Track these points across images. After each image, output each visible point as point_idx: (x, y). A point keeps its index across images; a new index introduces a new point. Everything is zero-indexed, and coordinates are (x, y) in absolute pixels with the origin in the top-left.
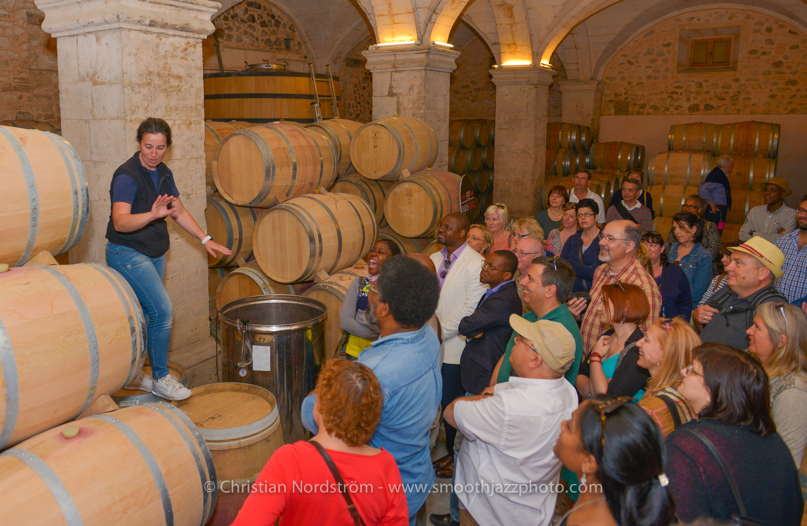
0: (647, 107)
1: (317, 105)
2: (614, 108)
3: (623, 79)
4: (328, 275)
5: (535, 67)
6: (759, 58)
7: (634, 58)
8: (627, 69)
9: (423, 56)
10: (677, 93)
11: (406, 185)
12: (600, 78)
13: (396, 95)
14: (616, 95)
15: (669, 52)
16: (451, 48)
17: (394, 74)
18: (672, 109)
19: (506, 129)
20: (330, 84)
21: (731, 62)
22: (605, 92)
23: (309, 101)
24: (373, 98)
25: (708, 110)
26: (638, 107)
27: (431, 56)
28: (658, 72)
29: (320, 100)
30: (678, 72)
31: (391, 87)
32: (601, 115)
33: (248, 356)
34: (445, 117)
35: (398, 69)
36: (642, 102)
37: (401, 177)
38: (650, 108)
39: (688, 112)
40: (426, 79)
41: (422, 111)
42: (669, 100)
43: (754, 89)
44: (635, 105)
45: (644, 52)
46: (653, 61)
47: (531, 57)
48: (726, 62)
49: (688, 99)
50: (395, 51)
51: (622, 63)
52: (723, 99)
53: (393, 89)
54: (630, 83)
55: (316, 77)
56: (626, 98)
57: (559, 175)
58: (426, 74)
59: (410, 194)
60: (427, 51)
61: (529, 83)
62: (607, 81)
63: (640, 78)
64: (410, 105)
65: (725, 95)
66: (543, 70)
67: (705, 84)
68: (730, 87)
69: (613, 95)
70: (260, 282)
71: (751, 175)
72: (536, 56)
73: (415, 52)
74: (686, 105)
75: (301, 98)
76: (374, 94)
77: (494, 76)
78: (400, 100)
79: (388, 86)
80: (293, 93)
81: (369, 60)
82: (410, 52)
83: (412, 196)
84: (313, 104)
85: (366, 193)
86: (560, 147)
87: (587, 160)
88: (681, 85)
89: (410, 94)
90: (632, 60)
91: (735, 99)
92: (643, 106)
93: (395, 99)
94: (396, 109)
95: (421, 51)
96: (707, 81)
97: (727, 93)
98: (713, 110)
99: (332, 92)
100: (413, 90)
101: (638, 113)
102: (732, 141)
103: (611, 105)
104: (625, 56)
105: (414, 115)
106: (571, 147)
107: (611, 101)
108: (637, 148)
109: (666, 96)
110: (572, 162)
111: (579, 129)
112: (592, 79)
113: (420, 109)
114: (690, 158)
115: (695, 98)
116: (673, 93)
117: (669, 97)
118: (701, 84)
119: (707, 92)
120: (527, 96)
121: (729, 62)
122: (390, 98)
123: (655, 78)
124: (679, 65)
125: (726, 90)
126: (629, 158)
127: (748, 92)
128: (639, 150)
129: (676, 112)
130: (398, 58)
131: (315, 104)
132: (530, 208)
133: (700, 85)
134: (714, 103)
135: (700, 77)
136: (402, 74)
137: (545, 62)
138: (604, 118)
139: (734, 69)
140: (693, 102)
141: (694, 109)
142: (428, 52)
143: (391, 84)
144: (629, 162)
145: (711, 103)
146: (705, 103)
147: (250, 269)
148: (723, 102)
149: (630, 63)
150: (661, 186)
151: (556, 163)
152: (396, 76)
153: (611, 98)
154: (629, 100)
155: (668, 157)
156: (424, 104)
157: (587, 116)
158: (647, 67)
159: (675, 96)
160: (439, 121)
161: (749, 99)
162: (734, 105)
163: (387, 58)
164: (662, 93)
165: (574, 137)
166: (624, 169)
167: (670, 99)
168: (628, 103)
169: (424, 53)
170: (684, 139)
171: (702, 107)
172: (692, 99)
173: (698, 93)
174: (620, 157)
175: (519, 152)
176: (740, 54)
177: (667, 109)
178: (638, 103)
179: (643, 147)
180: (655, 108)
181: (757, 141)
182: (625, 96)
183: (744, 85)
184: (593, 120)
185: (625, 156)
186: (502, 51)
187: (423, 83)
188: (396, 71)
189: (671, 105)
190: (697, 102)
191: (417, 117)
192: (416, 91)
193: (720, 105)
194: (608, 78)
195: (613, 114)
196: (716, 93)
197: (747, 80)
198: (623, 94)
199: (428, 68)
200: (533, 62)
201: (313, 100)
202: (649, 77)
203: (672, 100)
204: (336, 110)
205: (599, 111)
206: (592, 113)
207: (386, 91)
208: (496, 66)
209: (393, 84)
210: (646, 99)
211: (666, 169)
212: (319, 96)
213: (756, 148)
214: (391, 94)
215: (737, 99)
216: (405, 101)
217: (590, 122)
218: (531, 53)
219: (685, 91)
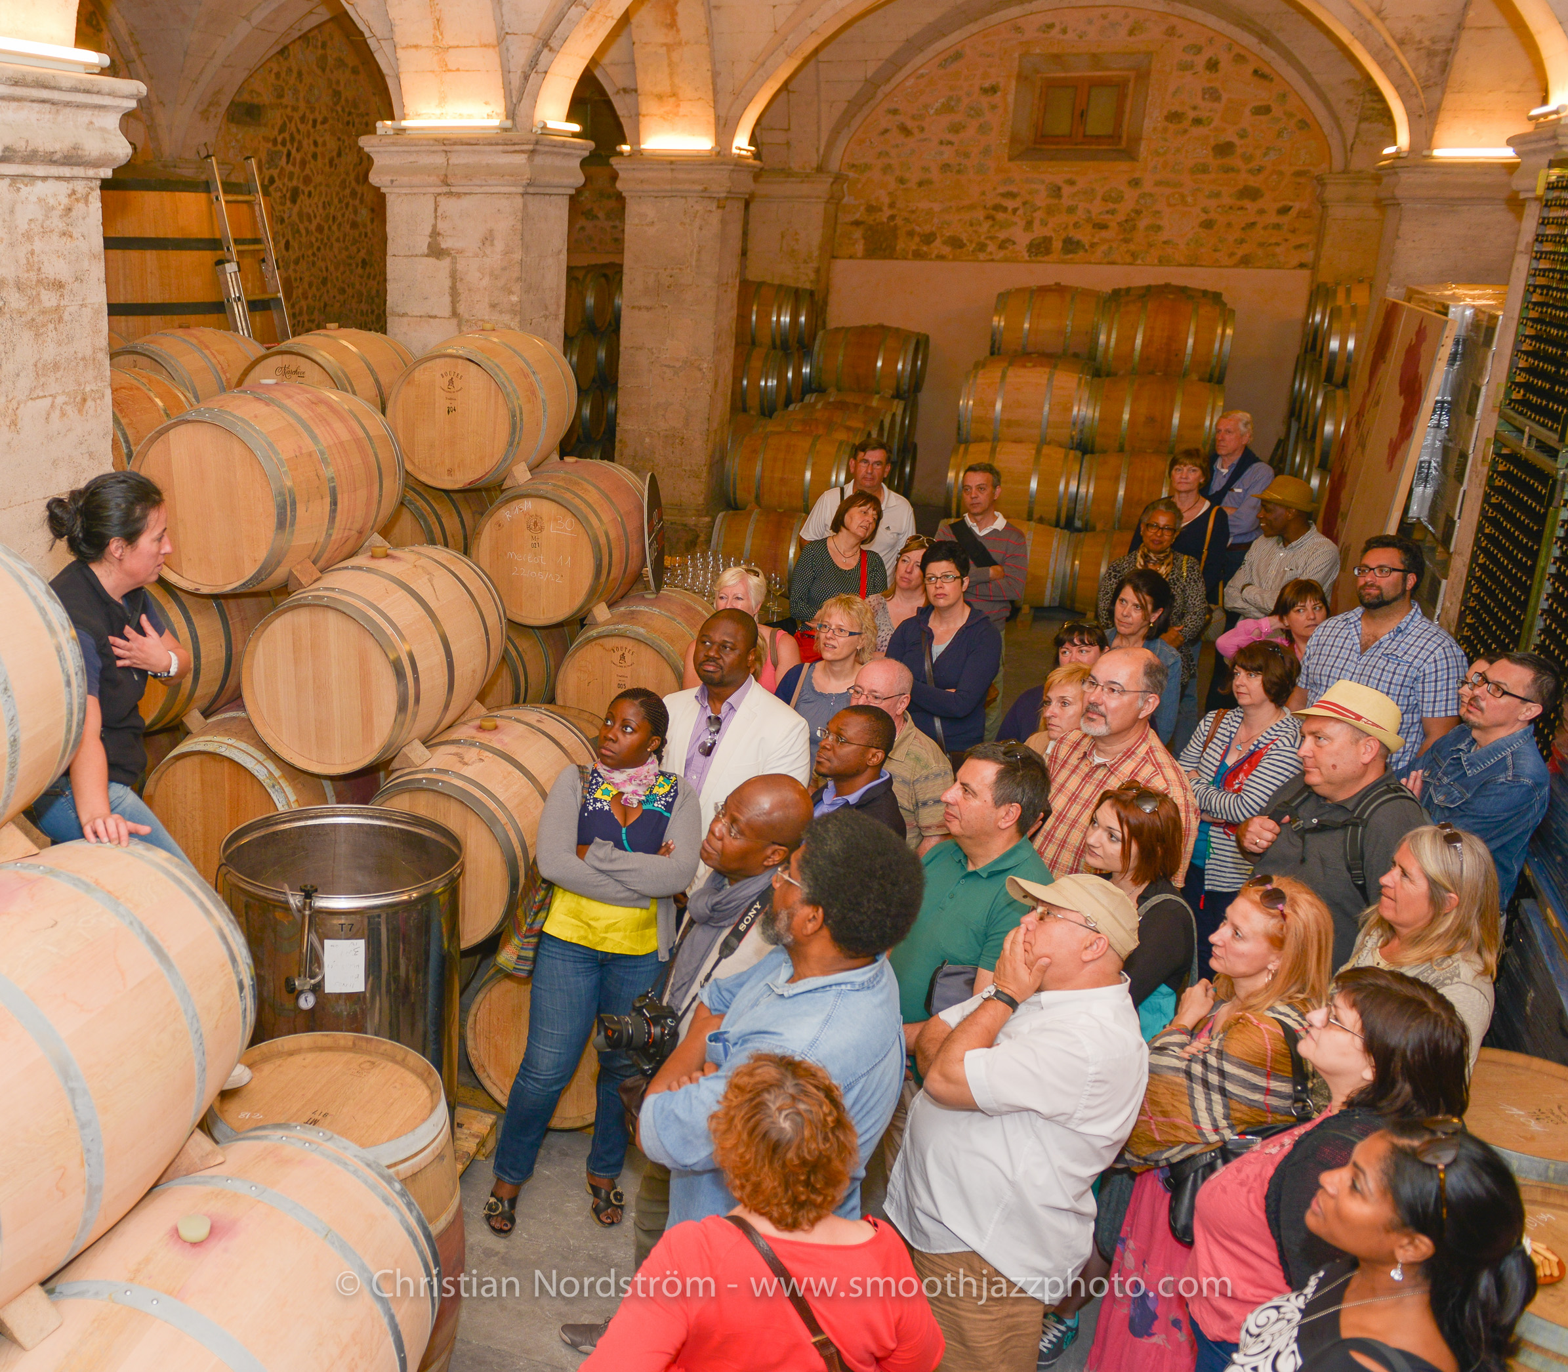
0: (938, 242)
1: (231, 268)
2: (862, 242)
3: (887, 169)
5: (721, 157)
6: (1185, 132)
7: (913, 117)
8: (897, 146)
9: (521, 159)
10: (1005, 209)
11: (528, 506)
12: (834, 165)
13: (449, 254)
14: (871, 209)
15: (994, 107)
16: (574, 135)
17: (442, 200)
18: (992, 247)
19: (649, 309)
20: (257, 209)
21: (1125, 136)
22: (845, 200)
23: (208, 256)
24: (389, 260)
25: (1069, 252)
26: (917, 239)
27: (538, 160)
28: (967, 155)
29: (237, 251)
30: (1011, 159)
31: (435, 234)
32: (834, 257)
33: (315, 964)
34: (558, 305)
35: (454, 189)
36: (927, 229)
37: (509, 483)
38: (944, 243)
39: (1026, 255)
40: (525, 218)
41: (514, 298)
42: (986, 225)
43: (1169, 205)
44: (911, 234)
45: (938, 105)
46: (956, 129)
47: (713, 131)
48: (1115, 137)
49: (1029, 224)
50: (447, 143)
51: (886, 131)
52: (1103, 227)
53: (440, 239)
54: (901, 181)
55: (224, 191)
56: (892, 217)
57: (752, 412)
58: (525, 206)
59: (535, 525)
60: (530, 147)
61: (705, 194)
62: (851, 174)
63: (926, 169)
64: (486, 282)
65: (1110, 216)
66: (738, 163)
67: (1066, 190)
68: (1119, 198)
69: (862, 208)
71: (1176, 420)
72: (724, 128)
73: (500, 148)
74: (1023, 239)
75: (190, 249)
76: (391, 248)
77: (621, 174)
78: (459, 267)
79: (428, 230)
80: (169, 236)
81: (378, 161)
82: (488, 148)
83: (542, 529)
84: (220, 263)
85: (425, 521)
86: (753, 343)
87: (806, 370)
88: (1014, 190)
89: (485, 255)
90: (910, 124)
91: (1128, 226)
92: (928, 239)
93: (445, 263)
94: (447, 290)
95: (517, 148)
96: (1071, 183)
97: (1112, 212)
98: (1081, 253)
99: (262, 231)
100: (492, 245)
101: (918, 255)
102: (1139, 341)
103: (858, 234)
104: (895, 112)
105: (493, 306)
106: (778, 342)
107: (857, 223)
108: (918, 343)
109: (980, 214)
110: (781, 377)
111: (796, 297)
112: (820, 169)
113: (511, 292)
114: (1050, 380)
115: (1044, 223)
116: (997, 208)
117: (988, 217)
118: (1059, 189)
119: (1071, 210)
120: (701, 229)
121: (1120, 137)
122: (432, 260)
123: (959, 172)
124: (1014, 140)
125: (1111, 206)
126: (900, 366)
127: (1158, 212)
128: (921, 344)
129: (1001, 254)
130: (454, 160)
131: (227, 265)
133: (1056, 191)
134: (1084, 236)
135: (1057, 172)
136: (465, 202)
137: (741, 143)
138: (840, 265)
139: (1130, 154)
140: (1039, 231)
141: (1040, 248)
142: (533, 152)
143: (435, 226)
144: (898, 377)
145: (1077, 235)
146: (1064, 236)
147: (230, 741)
148: (1105, 234)
149: (905, 130)
150: (986, 446)
151: (745, 382)
152: (447, 204)
153: (857, 216)
154: (899, 221)
155: (1004, 376)
156: (519, 279)
157: (805, 262)
158: (941, 143)
159: (1000, 216)
160: (546, 317)
161: (1159, 228)
162: (1126, 241)
163: (425, 160)
164: (972, 207)
165: (786, 319)
166: (889, 392)
167: (990, 222)
168: (896, 228)
169: (522, 152)
170: (1026, 326)
171: (1057, 245)
172: (1037, 223)
173: (1050, 211)
174: (879, 364)
175: (678, 364)
176: (1146, 120)
177: (982, 247)
178: (918, 229)
179: (927, 337)
180: (956, 243)
181: (1190, 341)
182: (890, 212)
183: (1151, 195)
184: (817, 271)
185: (890, 362)
186: (644, 109)
187: (519, 226)
188: (450, 194)
189: (992, 238)
190: (1046, 231)
191: (501, 312)
192: (499, 246)
193: (1095, 240)
194: (853, 166)
195: (860, 254)
196: (1089, 212)
197: (1158, 184)
198: (885, 208)
199: (531, 190)
200: (717, 142)
201: (218, 252)
202: (946, 167)
203: (993, 226)
204: (274, 277)
205: (831, 251)
206: (816, 253)
207: (423, 246)
208: (626, 148)
209: (441, 226)
210: (936, 220)
211: (999, 406)
212: (236, 241)
213: (1187, 361)
214: (436, 251)
215: (1134, 228)
216: (473, 271)
217: (812, 276)
218: (712, 120)
219: (1024, 204)
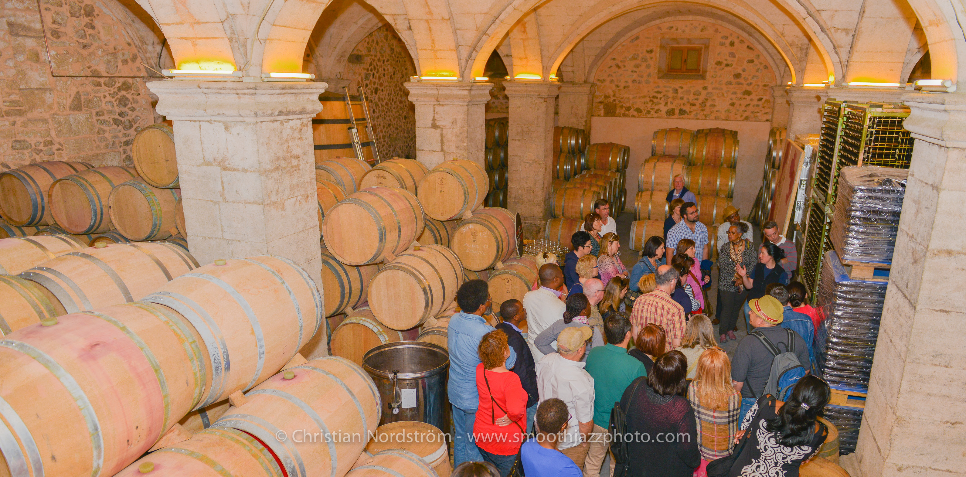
0: (632, 110)
1: (354, 131)
2: (603, 110)
3: (612, 81)
4: (436, 320)
5: (545, 83)
6: (723, 69)
7: (621, 61)
8: (615, 72)
9: (466, 92)
10: (657, 98)
11: (471, 226)
12: (591, 80)
13: (440, 127)
14: (606, 97)
15: (651, 58)
16: (487, 82)
17: (436, 107)
18: (652, 112)
19: (519, 140)
20: (364, 107)
21: (701, 70)
22: (596, 94)
23: (345, 126)
24: (417, 129)
25: (682, 114)
26: (624, 109)
27: (473, 92)
28: (642, 77)
29: (357, 124)
30: (659, 78)
31: (434, 120)
32: (592, 116)
33: (399, 396)
34: (482, 146)
35: (441, 103)
36: (628, 105)
37: (464, 218)
38: (635, 110)
39: (666, 116)
40: (468, 114)
41: (465, 144)
42: (650, 104)
43: (718, 97)
44: (622, 107)
45: (630, 57)
46: (637, 66)
47: (541, 72)
48: (697, 70)
49: (666, 104)
50: (437, 85)
51: (611, 67)
52: (694, 105)
53: (436, 121)
54: (618, 86)
55: (351, 100)
56: (614, 100)
57: (561, 179)
58: (468, 110)
59: (474, 233)
60: (469, 88)
61: (539, 96)
62: (598, 83)
63: (626, 82)
64: (454, 138)
65: (696, 101)
66: (551, 84)
67: (680, 91)
68: (699, 94)
69: (603, 97)
70: (375, 330)
71: (718, 183)
72: (546, 70)
73: (458, 88)
74: (664, 109)
75: (338, 123)
76: (417, 124)
77: (507, 88)
78: (443, 132)
79: (432, 118)
80: (330, 118)
81: (412, 92)
82: (453, 88)
83: (477, 235)
84: (350, 128)
85: (433, 232)
86: (561, 152)
87: (582, 161)
88: (660, 90)
89: (453, 128)
90: (620, 64)
91: (703, 105)
92: (628, 109)
93: (438, 131)
94: (439, 141)
95: (465, 88)
96: (682, 88)
97: (697, 99)
98: (686, 115)
99: (366, 116)
100: (456, 124)
101: (625, 115)
102: (704, 153)
103: (601, 107)
104: (614, 59)
105: (457, 147)
106: (571, 151)
107: (601, 102)
108: (625, 150)
109: (648, 99)
110: (572, 165)
111: (577, 132)
112: (585, 82)
113: (464, 142)
114: (672, 167)
115: (672, 103)
116: (654, 97)
117: (651, 101)
118: (677, 90)
119: (682, 98)
120: (538, 109)
121: (700, 70)
122: (433, 130)
123: (639, 83)
124: (659, 71)
125: (696, 97)
126: (618, 160)
127: (714, 100)
128: (626, 150)
129: (656, 115)
130: (441, 92)
131: (353, 130)
132: (541, 215)
133: (676, 91)
134: (687, 108)
135: (676, 84)
136: (445, 108)
137: (553, 76)
138: (595, 119)
139: (703, 77)
140: (670, 107)
141: (670, 113)
142: (470, 90)
143: (434, 117)
144: (618, 164)
145: (684, 108)
146: (679, 108)
147: (363, 319)
148: (694, 108)
149: (618, 67)
150: (649, 193)
151: (558, 167)
152: (438, 109)
153: (601, 100)
154: (617, 102)
155: (655, 166)
156: (467, 137)
157: (581, 118)
158: (632, 72)
159: (655, 100)
160: (477, 150)
161: (714, 106)
162: (703, 110)
163: (430, 92)
164: (644, 97)
165: (573, 142)
166: (614, 170)
167: (652, 103)
168: (616, 105)
169: (467, 90)
170: (665, 144)
171: (677, 112)
172: (669, 104)
173: (674, 98)
174: (610, 159)
175: (531, 162)
176: (709, 64)
177: (649, 112)
178: (624, 105)
179: (629, 148)
180: (639, 110)
181: (723, 152)
182: (613, 98)
183: (711, 93)
184: (586, 122)
185: (614, 158)
186: (514, 63)
187: (466, 117)
188: (439, 105)
189: (652, 109)
190: (673, 107)
191: (460, 150)
192: (459, 125)
193: (691, 110)
194: (599, 80)
195: (602, 114)
196: (688, 99)
197: (714, 89)
198: (611, 96)
199: (470, 104)
200: (544, 77)
201: (349, 124)
202: (634, 81)
203: (652, 104)
204: (371, 133)
205: (591, 113)
206: (585, 115)
207: (429, 124)
208: (508, 77)
209: (437, 117)
210: (631, 102)
211: (653, 177)
212: (356, 120)
213: (722, 159)
214: (435, 126)
215: (705, 105)
216: (449, 134)
217: (584, 124)
218: (541, 67)
219: (664, 96)
